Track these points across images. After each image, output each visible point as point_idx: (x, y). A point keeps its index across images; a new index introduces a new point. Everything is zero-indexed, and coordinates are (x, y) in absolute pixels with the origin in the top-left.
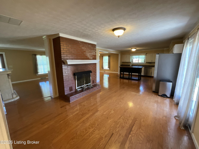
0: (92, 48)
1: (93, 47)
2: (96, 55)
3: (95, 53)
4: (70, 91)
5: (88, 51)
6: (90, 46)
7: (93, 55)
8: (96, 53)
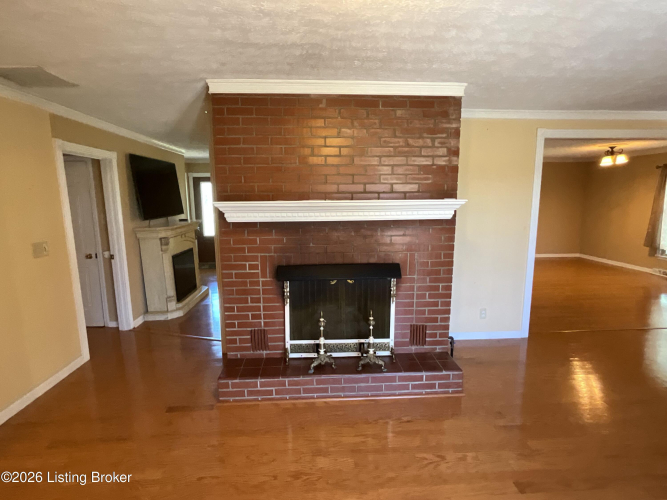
0: (417, 124)
1: (425, 115)
2: (455, 169)
3: (443, 151)
4: (255, 348)
5: (386, 144)
6: (399, 112)
7: (424, 169)
8: (456, 153)
